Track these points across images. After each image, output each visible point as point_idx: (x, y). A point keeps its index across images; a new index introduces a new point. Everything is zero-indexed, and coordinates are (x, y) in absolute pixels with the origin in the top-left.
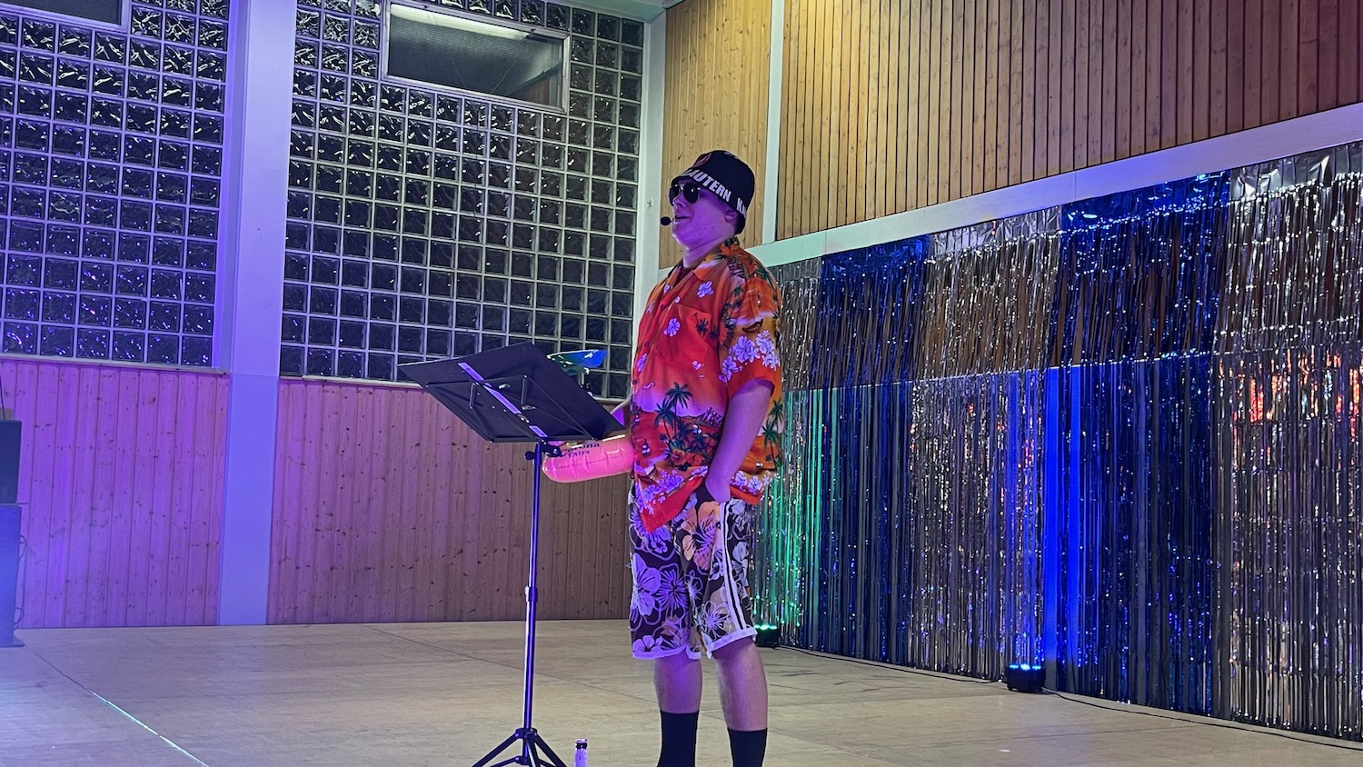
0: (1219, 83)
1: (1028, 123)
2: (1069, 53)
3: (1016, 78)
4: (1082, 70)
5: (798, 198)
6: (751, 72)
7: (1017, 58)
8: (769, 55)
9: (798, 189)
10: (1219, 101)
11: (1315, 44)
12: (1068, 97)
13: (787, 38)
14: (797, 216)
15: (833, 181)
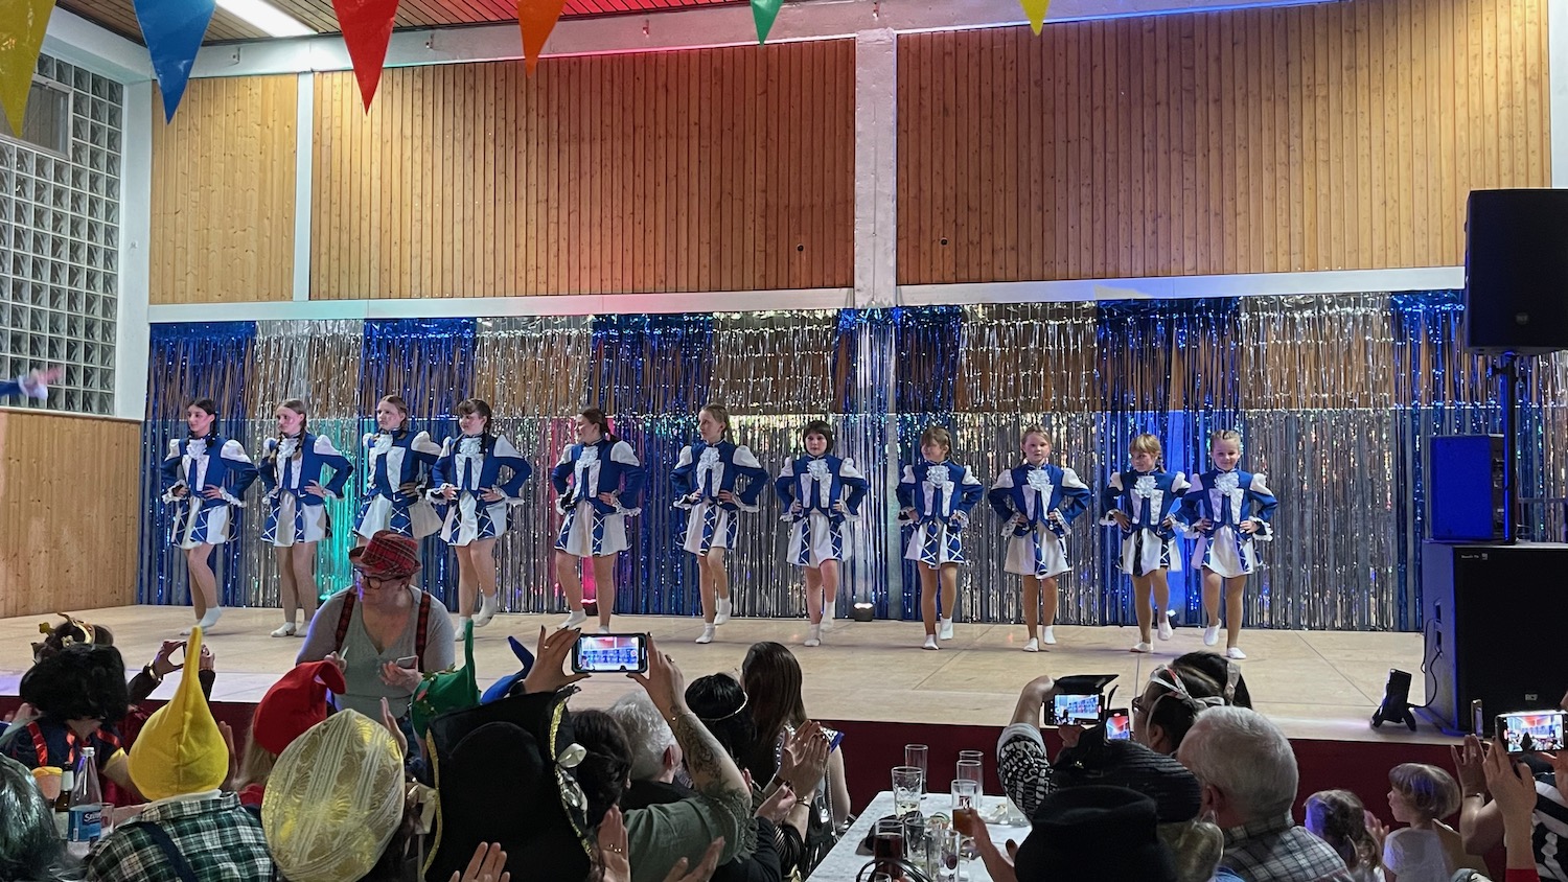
0: (705, 261)
5: (335, 271)
6: (273, 160)
7: (553, 213)
8: (295, 152)
9: (335, 265)
10: (705, 272)
11: (763, 253)
12: (596, 247)
13: (317, 142)
14: (334, 283)
15: (375, 263)
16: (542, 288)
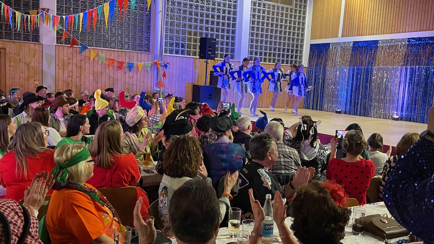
1: (402, 22)
2: (412, 11)
3: (400, 14)
4: (414, 14)
5: (348, 29)
12: (411, 19)
14: (347, 33)
15: (357, 27)
16: (396, 31)
